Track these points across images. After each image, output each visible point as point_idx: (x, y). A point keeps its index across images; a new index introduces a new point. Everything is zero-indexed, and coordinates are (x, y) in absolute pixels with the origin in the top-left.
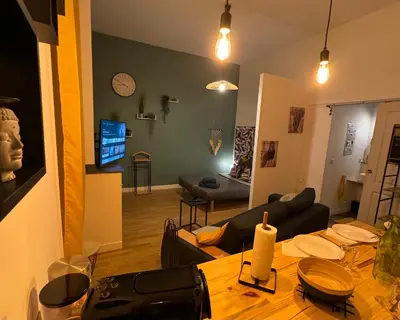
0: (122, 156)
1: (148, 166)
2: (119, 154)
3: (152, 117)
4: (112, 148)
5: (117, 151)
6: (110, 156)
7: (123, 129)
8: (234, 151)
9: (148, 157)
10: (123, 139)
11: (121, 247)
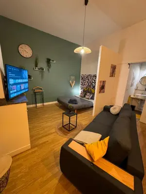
0: (26, 90)
1: (42, 94)
2: (24, 89)
3: (43, 69)
4: (19, 86)
5: (22, 88)
6: (17, 92)
7: (26, 74)
8: (80, 85)
9: (41, 89)
10: (26, 80)
11: (30, 148)
